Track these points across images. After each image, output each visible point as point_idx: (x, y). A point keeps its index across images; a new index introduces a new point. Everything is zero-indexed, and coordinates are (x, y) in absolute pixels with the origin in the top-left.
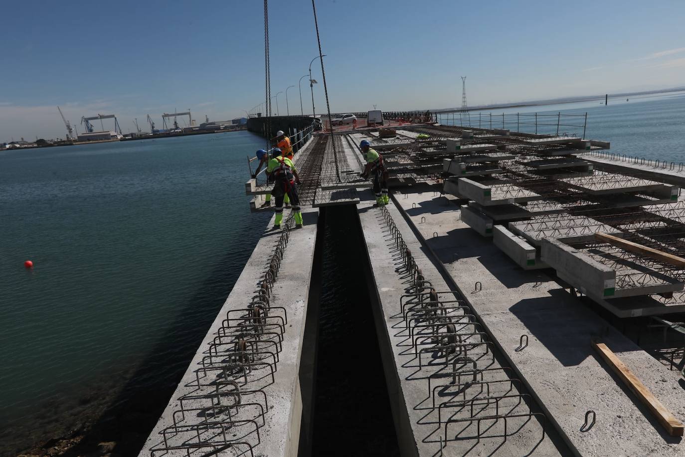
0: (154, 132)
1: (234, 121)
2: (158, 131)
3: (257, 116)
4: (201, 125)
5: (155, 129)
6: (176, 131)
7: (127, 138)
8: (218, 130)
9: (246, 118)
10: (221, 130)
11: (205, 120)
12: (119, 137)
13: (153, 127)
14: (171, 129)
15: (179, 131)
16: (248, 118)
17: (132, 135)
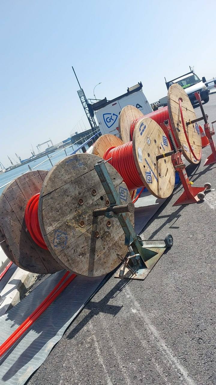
0: (22, 162)
1: (64, 142)
2: (23, 161)
3: (75, 135)
4: (46, 150)
5: (21, 160)
6: (33, 158)
7: (8, 170)
8: (56, 150)
9: (70, 137)
10: (58, 149)
11: (48, 146)
12: (4, 171)
13: (20, 159)
14: (31, 158)
15: (35, 157)
16: (71, 137)
17: (10, 167)
